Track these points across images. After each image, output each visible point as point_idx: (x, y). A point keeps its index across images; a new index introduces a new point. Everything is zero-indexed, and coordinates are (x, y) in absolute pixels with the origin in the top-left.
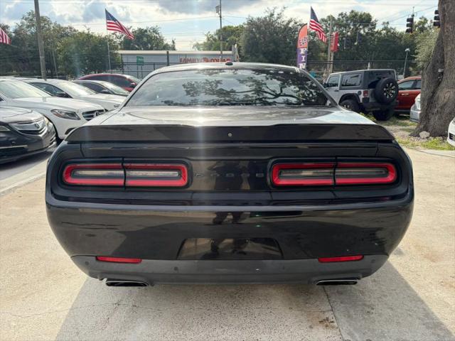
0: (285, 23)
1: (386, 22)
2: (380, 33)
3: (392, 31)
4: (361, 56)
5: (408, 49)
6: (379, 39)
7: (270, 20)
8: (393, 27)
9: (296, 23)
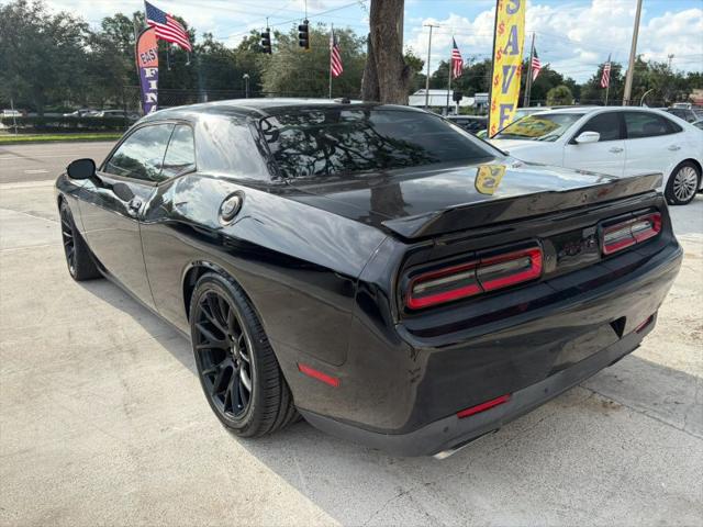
0: (52, 20)
1: (208, 32)
2: (202, 49)
3: (219, 48)
4: (182, 83)
5: (246, 75)
6: (204, 57)
7: (21, 11)
8: (220, 42)
9: (72, 21)
